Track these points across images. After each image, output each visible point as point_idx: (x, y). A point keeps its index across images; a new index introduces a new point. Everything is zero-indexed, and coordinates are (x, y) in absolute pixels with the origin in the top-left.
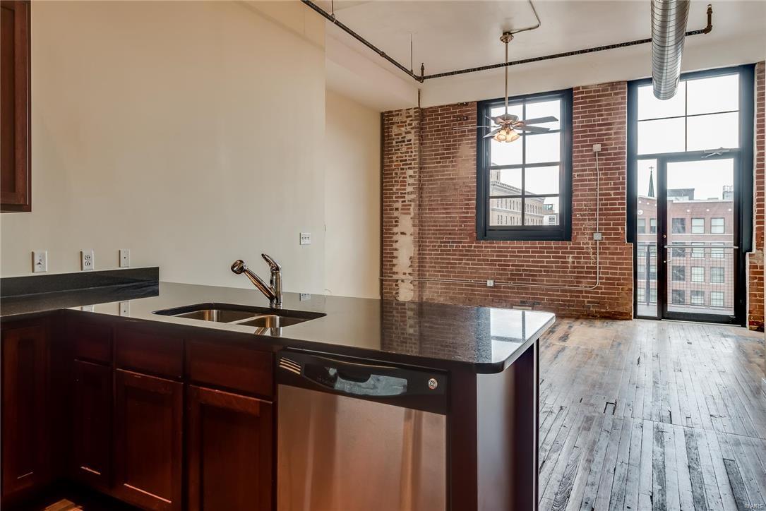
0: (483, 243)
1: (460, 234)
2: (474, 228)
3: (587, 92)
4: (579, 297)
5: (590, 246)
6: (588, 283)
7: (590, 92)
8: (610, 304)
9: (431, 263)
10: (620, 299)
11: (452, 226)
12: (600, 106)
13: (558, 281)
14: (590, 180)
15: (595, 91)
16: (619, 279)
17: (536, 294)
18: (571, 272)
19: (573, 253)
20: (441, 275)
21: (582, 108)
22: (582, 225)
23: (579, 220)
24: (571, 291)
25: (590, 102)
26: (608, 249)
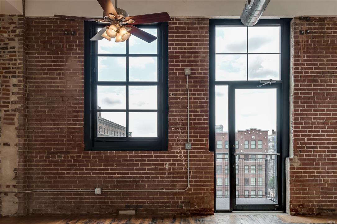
0: (91, 154)
1: (69, 145)
2: (82, 139)
3: (179, 24)
4: (174, 198)
5: (182, 154)
6: (182, 186)
7: (181, 24)
8: (198, 203)
9: (38, 174)
10: (205, 198)
11: (60, 137)
12: (189, 36)
13: (157, 186)
14: (182, 99)
15: (186, 24)
16: (204, 182)
17: (139, 198)
18: (168, 177)
19: (169, 161)
20: (49, 186)
21: (176, 36)
22: (176, 136)
23: (173, 132)
24: (168, 194)
25: (182, 32)
26: (196, 157)
